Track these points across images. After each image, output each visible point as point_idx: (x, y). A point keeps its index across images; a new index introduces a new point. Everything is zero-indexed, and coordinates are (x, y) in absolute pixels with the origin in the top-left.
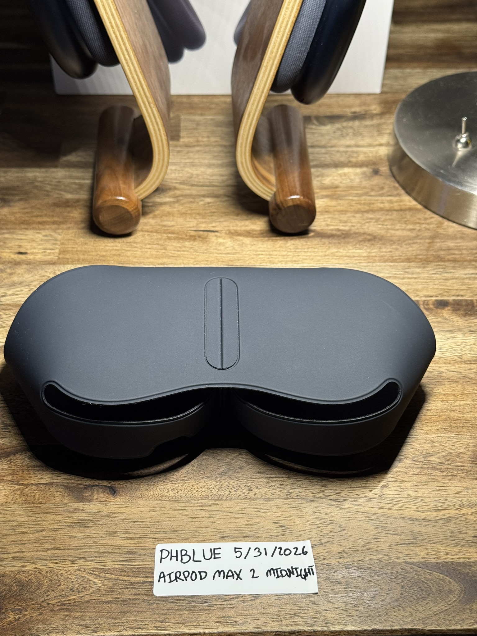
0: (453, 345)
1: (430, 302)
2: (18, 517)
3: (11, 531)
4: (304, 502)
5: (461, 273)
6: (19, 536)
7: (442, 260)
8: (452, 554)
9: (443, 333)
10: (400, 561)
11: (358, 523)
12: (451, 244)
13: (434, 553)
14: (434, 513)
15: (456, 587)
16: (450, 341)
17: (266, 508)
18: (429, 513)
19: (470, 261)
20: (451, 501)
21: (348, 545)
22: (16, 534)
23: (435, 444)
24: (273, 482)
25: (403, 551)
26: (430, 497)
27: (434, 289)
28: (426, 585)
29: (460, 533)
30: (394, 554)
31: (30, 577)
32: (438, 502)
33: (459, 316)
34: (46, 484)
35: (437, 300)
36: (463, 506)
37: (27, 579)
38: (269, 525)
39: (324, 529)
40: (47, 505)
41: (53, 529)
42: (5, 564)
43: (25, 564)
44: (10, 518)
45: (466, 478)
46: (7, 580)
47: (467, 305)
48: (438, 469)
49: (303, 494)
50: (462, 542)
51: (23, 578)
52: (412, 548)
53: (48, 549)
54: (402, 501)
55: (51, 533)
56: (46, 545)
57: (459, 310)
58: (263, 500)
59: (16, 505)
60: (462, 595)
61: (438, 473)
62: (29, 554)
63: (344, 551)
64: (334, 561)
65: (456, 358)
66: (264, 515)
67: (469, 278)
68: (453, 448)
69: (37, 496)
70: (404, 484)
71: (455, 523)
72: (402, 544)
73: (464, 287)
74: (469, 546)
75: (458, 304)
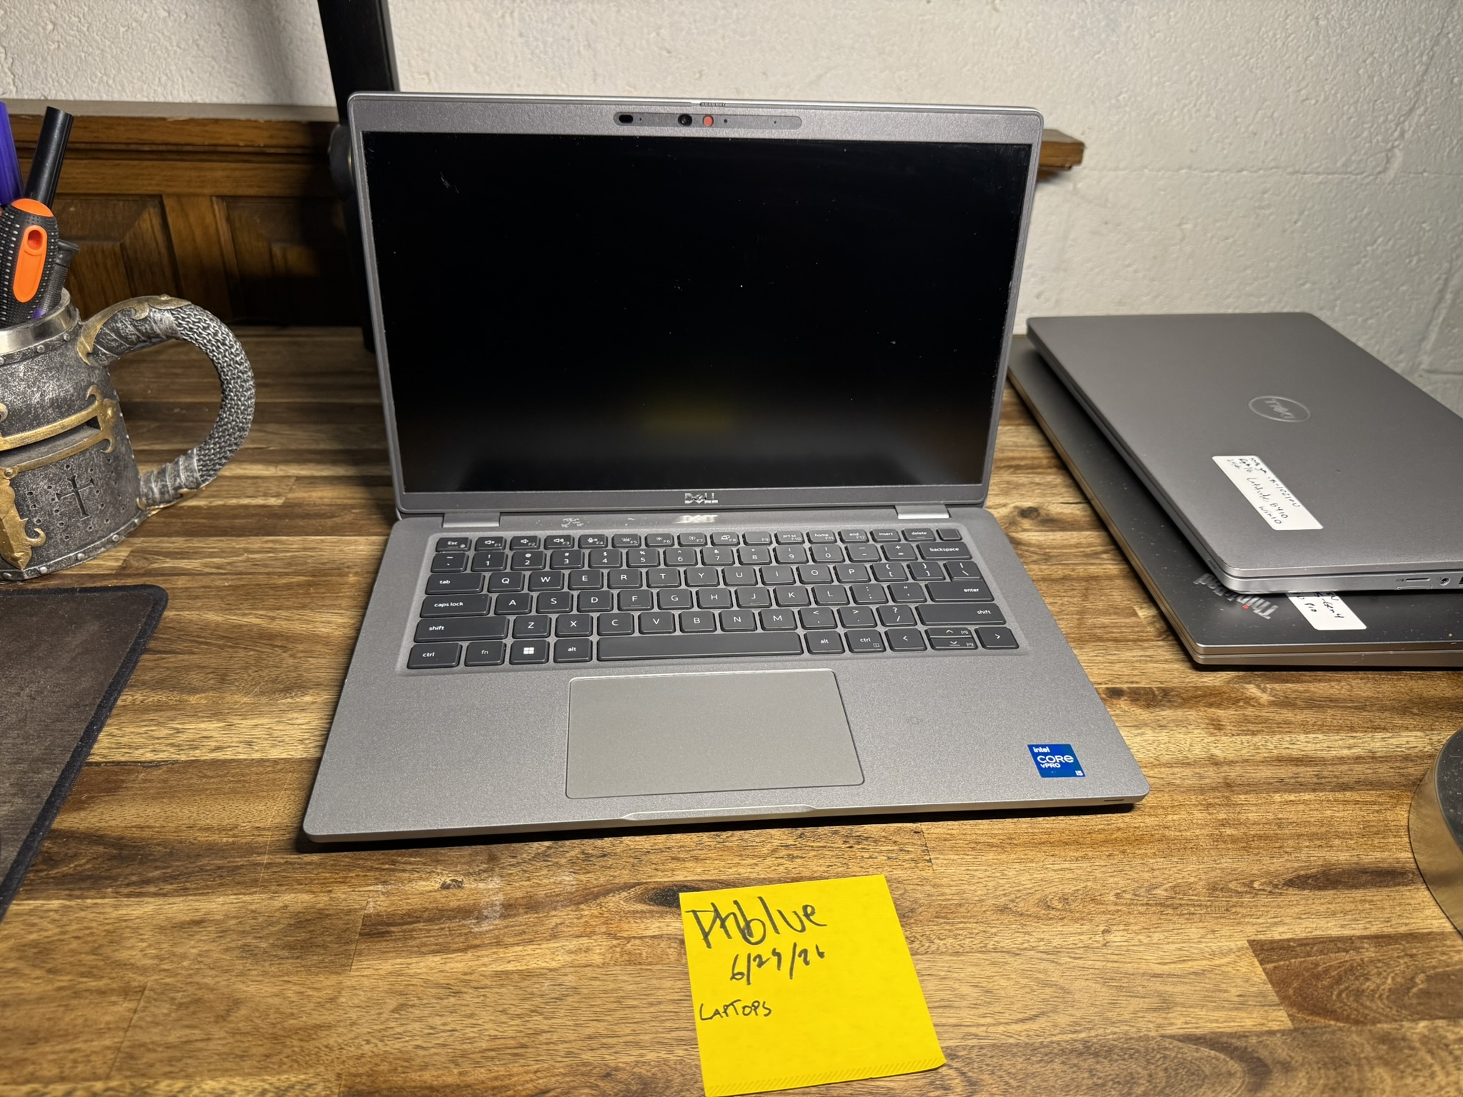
0: (1144, 744)
1: (1100, 691)
2: (623, 985)
3: (615, 1005)
4: (1007, 956)
5: (1127, 655)
6: (628, 1011)
7: (1100, 639)
8: (1217, 1021)
9: (1127, 729)
10: (1152, 1034)
11: (1083, 983)
12: (1106, 620)
13: (1194, 1021)
14: (1180, 966)
15: (1234, 1066)
16: (1139, 738)
17: (956, 966)
18: (1173, 966)
19: (1135, 641)
20: (1197, 948)
21: (1078, 1014)
22: (623, 1009)
23: (1156, 873)
24: (958, 929)
25: (1154, 1019)
26: (1168, 943)
27: (1100, 674)
28: (1196, 1068)
29: (1220, 991)
30: (1142, 1024)
31: (653, 1070)
32: (1180, 949)
33: (1141, 707)
34: (653, 937)
35: (1108, 688)
36: (1213, 954)
37: (649, 1074)
38: (965, 990)
39: (1042, 993)
40: (659, 967)
41: (673, 1001)
42: (616, 1053)
43: (644, 1052)
44: (611, 986)
45: (1208, 917)
46: (621, 1076)
47: (1147, 694)
48: (1168, 906)
49: (1001, 944)
50: (1226, 1005)
51: (644, 1072)
52: (1164, 1015)
53: (671, 1030)
54: (1134, 951)
55: (671, 1007)
56: (668, 1024)
57: (1138, 700)
58: (951, 955)
59: (618, 968)
60: (1247, 1080)
61: (1170, 911)
62: (647, 1037)
63: (1076, 1023)
64: (1065, 1037)
65: (1152, 760)
66: (955, 975)
67: (1140, 661)
68: (1180, 876)
69: (644, 954)
70: (1131, 928)
71: (1210, 978)
72: (1148, 1010)
73: (1136, 672)
74: (1237, 1009)
75: (1136, 693)
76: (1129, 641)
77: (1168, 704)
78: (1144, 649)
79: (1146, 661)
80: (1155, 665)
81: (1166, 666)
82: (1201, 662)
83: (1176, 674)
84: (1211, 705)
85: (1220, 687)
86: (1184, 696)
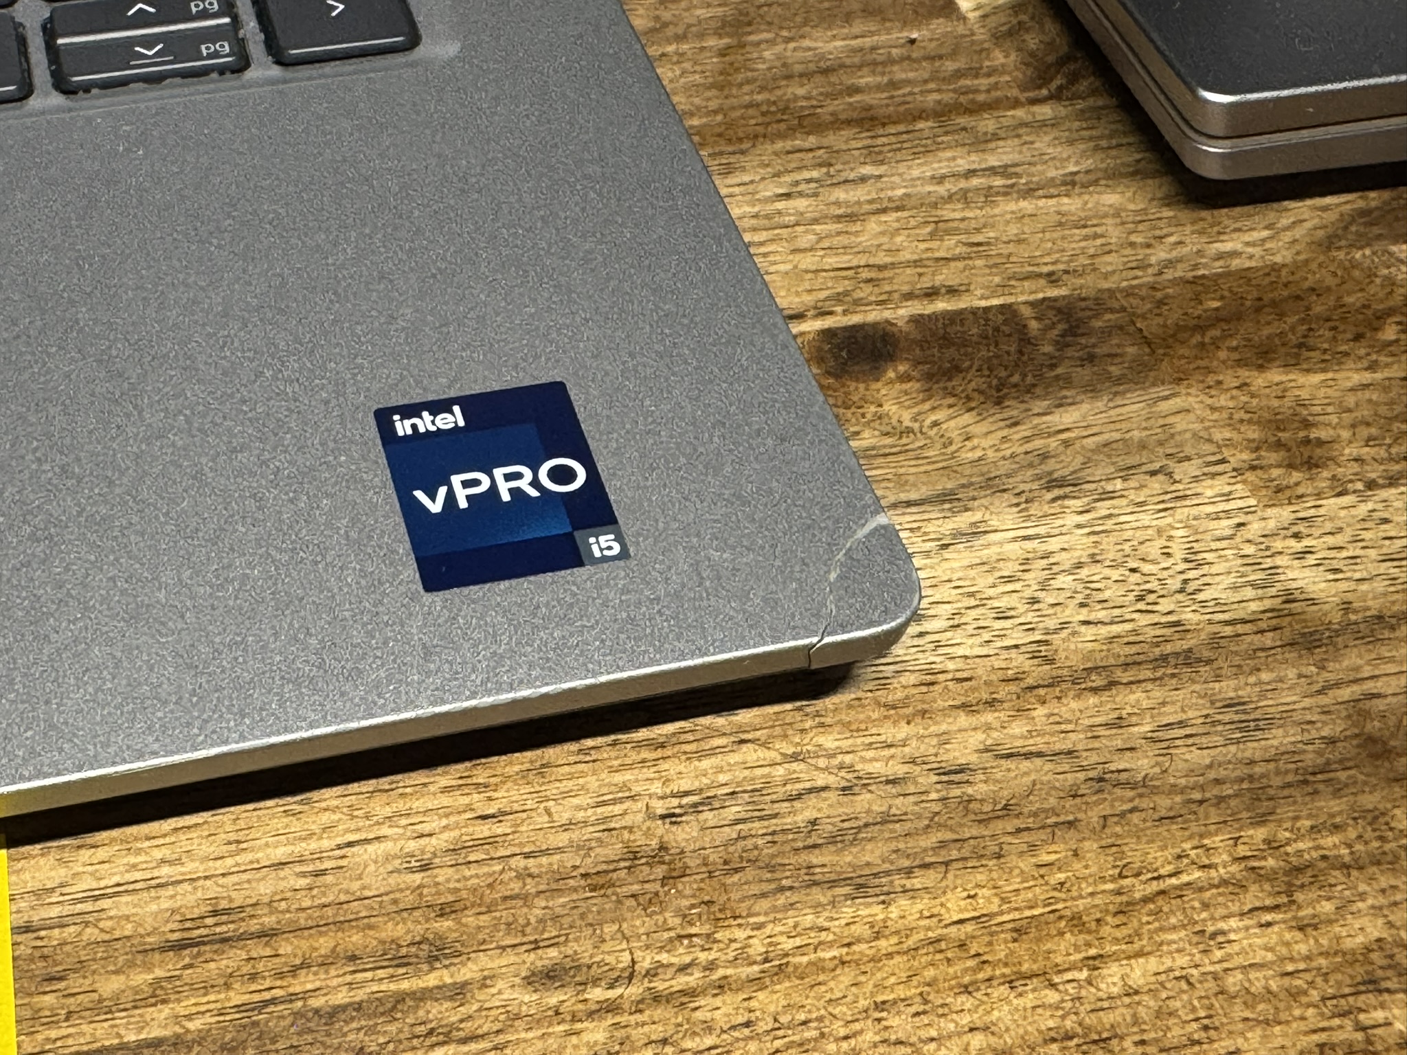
76: (921, 115)
77: (1085, 373)
78: (982, 142)
79: (989, 194)
80: (1026, 205)
81: (1071, 204)
82: (1212, 171)
83: (1114, 234)
84: (1263, 356)
85: (1295, 267)
86: (1151, 326)
